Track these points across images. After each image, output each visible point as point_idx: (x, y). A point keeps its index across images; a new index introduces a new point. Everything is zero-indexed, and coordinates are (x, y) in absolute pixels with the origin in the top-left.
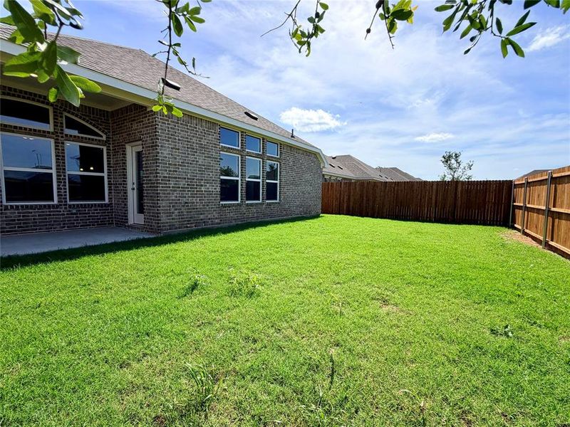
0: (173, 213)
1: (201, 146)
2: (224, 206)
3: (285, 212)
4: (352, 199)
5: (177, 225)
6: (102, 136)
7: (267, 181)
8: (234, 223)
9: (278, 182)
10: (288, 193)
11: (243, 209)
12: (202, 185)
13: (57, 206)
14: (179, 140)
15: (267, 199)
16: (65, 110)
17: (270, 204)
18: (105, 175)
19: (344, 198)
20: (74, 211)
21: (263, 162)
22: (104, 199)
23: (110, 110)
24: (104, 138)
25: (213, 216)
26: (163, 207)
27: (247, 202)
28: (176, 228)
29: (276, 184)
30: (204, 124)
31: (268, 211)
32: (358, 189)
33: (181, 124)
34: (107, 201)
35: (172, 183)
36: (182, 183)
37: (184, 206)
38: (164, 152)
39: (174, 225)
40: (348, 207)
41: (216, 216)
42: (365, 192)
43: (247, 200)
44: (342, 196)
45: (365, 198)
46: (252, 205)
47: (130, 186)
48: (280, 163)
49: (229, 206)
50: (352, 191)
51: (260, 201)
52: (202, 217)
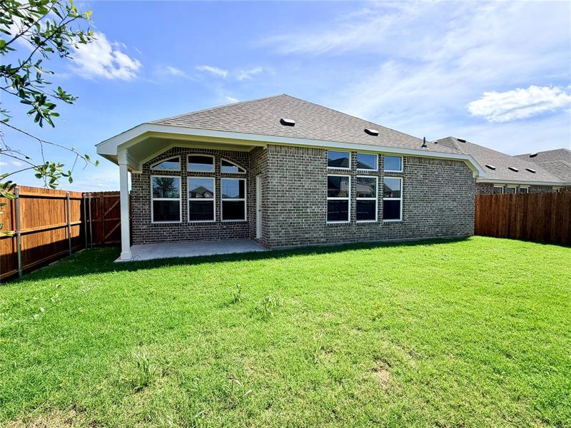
0: (280, 232)
1: (307, 172)
2: (331, 226)
3: (411, 233)
4: (530, 216)
5: (284, 241)
6: (243, 171)
7: (384, 199)
8: (342, 242)
9: (401, 199)
10: (415, 211)
11: (354, 229)
12: (308, 207)
13: (215, 224)
14: (286, 169)
15: (384, 218)
16: (222, 156)
17: (388, 224)
18: (245, 200)
19: (516, 215)
20: (225, 227)
21: (379, 179)
22: (244, 218)
23: (249, 151)
24: (245, 173)
25: (318, 235)
26: (273, 226)
27: (358, 222)
28: (283, 245)
29: (399, 201)
30: (310, 152)
31: (386, 231)
32: (540, 203)
33: (289, 156)
34: (246, 220)
35: (280, 207)
36: (289, 206)
37: (290, 226)
38: (274, 182)
39: (280, 242)
40: (524, 227)
41: (322, 235)
42: (554, 207)
43: (358, 219)
44: (513, 213)
45: (554, 216)
46: (363, 224)
47: (258, 209)
48: (404, 178)
49: (337, 226)
50: (529, 206)
51: (376, 221)
52: (307, 236)
